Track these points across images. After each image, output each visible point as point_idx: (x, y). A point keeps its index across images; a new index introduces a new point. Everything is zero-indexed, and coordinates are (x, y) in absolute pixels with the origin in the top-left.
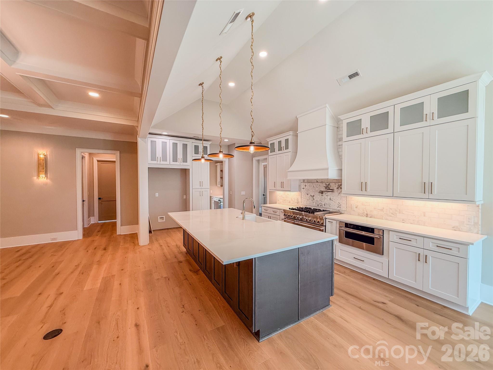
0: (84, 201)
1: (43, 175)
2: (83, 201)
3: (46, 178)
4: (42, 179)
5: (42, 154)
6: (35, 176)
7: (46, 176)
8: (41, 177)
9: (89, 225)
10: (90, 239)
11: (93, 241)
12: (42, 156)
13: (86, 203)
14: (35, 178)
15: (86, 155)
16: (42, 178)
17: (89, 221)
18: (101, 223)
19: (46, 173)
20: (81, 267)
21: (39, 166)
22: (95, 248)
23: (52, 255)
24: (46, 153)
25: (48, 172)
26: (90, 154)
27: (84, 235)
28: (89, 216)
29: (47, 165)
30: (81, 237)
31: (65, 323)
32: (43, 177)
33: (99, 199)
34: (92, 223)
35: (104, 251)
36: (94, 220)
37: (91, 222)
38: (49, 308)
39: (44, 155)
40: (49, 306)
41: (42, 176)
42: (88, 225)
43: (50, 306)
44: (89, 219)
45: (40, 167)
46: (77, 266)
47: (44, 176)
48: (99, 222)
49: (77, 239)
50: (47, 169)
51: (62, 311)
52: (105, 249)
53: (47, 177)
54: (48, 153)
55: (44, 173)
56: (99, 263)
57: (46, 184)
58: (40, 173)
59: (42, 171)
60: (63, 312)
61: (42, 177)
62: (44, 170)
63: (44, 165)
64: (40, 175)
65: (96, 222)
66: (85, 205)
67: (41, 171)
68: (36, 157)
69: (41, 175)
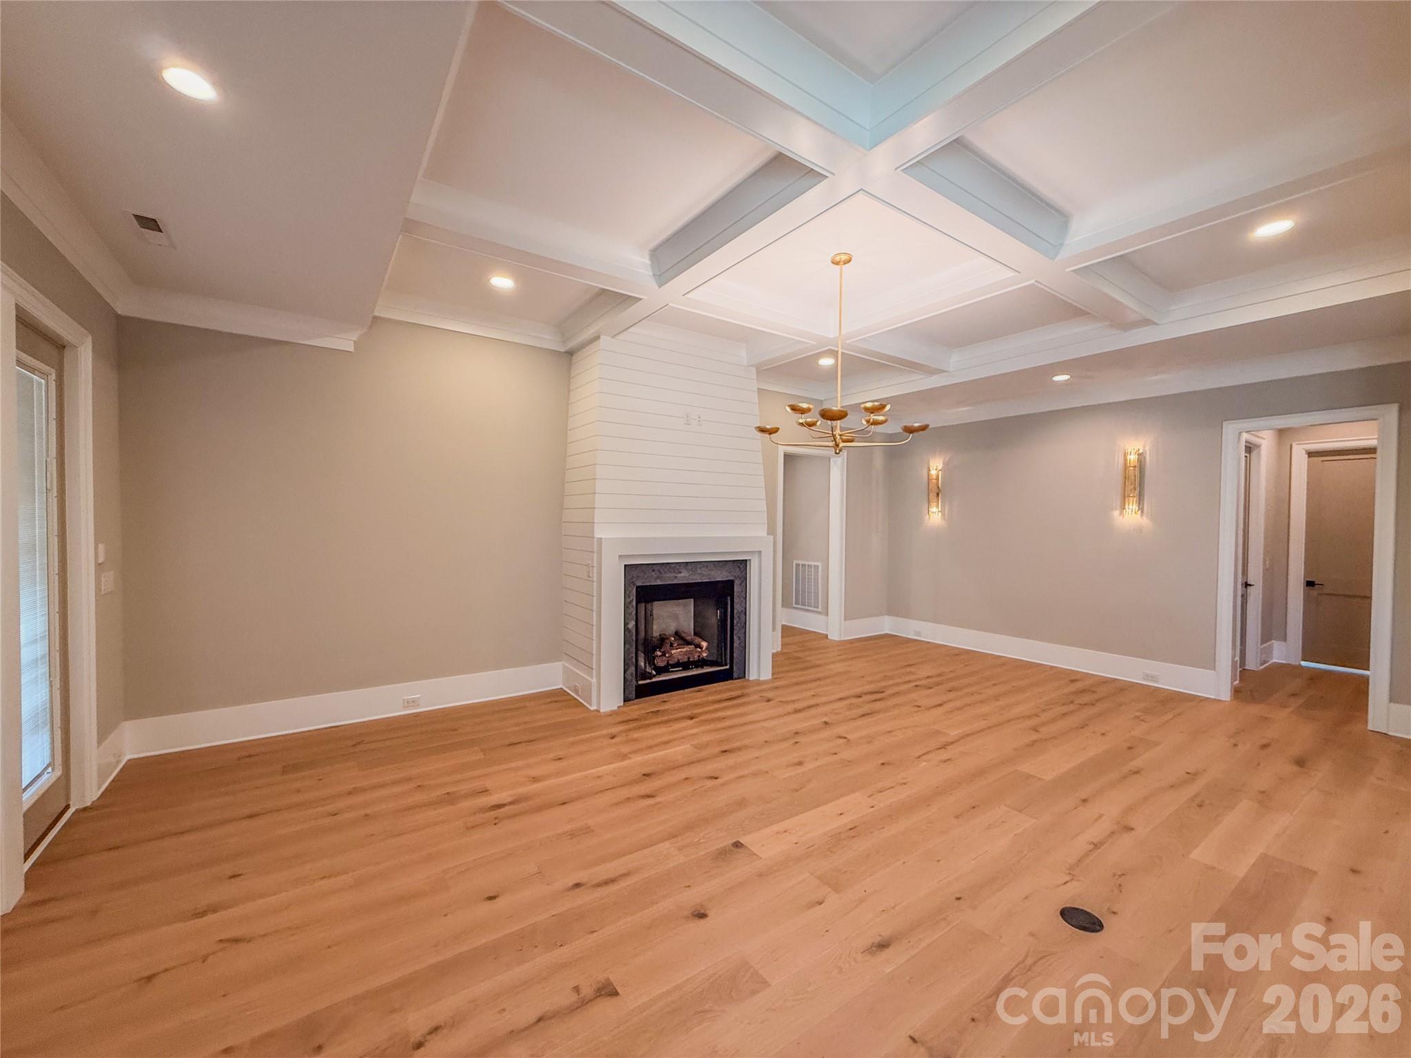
0: (1250, 585)
1: (1133, 504)
2: (1247, 585)
3: (1140, 512)
4: (1130, 517)
5: (1132, 453)
6: (1116, 509)
7: (1141, 509)
8: (1127, 509)
9: (1265, 665)
10: (1254, 710)
11: (1266, 718)
12: (1133, 458)
13: (1256, 594)
14: (1116, 513)
15: (1264, 439)
16: (1130, 513)
17: (1269, 651)
18: (1308, 668)
19: (1140, 501)
20: (1202, 782)
21: (1125, 484)
22: (1264, 746)
23: (1137, 717)
24: (1144, 447)
25: (1146, 499)
26: (1281, 433)
27: (1236, 692)
28: (1266, 637)
29: (1144, 479)
30: (1225, 694)
31: (1114, 913)
32: (1134, 510)
33: (1310, 584)
34: (1275, 660)
35: (1295, 768)
36: (1287, 652)
37: (1272, 658)
38: (1092, 846)
39: (1138, 455)
40: (1095, 841)
41: (1132, 506)
42: (1262, 664)
43: (1096, 846)
44: (1265, 645)
45: (1127, 484)
46: (1191, 776)
47: (1135, 507)
48: (1303, 663)
49: (1213, 697)
50: (1143, 489)
51: (1116, 877)
52: (1300, 762)
53: (1142, 512)
54: (1147, 448)
55: (1135, 499)
56: (1265, 799)
57: (1140, 529)
58: (1127, 499)
59: (1132, 495)
60: (1120, 880)
61: (1130, 511)
62: (1137, 492)
63: (1138, 480)
64: (1127, 507)
65: (1293, 662)
66: (1251, 600)
67: (1129, 496)
68: (1121, 460)
69: (1129, 505)
